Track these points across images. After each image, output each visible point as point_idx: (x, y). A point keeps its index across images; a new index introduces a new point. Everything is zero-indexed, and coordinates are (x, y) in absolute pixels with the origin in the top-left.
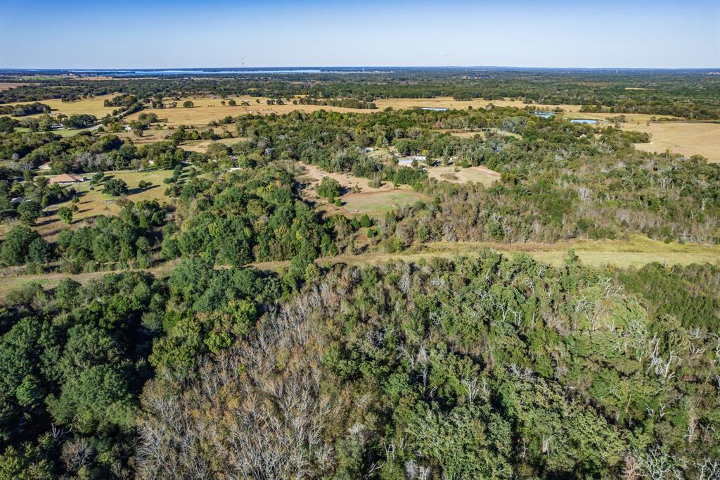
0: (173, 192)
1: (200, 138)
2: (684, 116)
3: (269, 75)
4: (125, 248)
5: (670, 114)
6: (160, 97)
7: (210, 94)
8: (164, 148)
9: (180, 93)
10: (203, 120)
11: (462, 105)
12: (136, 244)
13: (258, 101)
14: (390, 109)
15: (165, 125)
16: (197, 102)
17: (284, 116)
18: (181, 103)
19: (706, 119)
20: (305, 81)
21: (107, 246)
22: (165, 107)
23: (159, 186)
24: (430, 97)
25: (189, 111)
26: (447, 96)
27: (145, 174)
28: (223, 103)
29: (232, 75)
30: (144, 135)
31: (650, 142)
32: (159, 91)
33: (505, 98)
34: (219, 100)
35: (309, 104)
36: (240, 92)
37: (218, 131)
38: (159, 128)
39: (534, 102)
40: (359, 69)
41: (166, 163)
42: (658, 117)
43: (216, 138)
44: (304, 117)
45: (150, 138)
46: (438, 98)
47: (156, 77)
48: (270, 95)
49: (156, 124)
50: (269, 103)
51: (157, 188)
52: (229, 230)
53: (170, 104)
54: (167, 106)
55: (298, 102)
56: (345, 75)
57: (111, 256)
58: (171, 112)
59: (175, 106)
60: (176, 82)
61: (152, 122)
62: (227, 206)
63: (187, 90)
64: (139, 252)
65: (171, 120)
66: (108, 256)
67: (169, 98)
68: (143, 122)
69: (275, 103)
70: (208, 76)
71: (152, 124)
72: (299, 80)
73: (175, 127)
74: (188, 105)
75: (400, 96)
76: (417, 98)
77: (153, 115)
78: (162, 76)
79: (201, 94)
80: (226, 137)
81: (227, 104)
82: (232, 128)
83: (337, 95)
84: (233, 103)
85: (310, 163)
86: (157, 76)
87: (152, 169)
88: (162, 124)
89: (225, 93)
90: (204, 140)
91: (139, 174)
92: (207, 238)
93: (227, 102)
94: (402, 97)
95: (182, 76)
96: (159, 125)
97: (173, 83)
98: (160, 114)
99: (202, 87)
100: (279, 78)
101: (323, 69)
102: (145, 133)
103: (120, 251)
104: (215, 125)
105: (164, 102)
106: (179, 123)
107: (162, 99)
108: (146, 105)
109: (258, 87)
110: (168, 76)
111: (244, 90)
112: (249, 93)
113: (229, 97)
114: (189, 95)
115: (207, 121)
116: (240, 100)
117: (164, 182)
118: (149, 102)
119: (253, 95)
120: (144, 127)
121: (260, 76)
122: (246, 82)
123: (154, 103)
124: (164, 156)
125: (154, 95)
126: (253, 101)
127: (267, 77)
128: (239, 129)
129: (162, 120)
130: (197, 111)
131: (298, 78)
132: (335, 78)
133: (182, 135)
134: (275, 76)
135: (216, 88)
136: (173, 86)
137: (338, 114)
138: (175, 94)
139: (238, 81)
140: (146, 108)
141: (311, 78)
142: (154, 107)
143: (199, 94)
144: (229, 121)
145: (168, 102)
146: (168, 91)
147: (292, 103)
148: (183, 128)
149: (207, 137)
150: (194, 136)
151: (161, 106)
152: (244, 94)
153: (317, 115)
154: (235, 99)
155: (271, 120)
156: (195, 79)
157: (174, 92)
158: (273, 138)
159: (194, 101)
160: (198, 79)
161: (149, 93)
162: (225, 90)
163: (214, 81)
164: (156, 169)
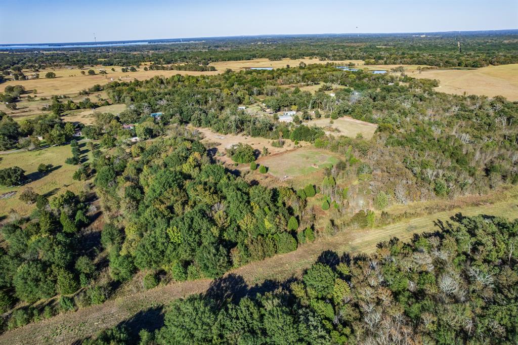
0: (83, 175)
1: (78, 108)
2: (436, 66)
3: (109, 48)
4: (63, 277)
5: (426, 64)
6: (19, 69)
7: (65, 65)
8: (51, 123)
9: (37, 65)
10: (72, 89)
12: (76, 267)
13: (113, 70)
14: (229, 71)
15: (36, 96)
16: (57, 72)
17: (147, 82)
18: (43, 73)
20: (141, 51)
21: (37, 280)
22: (28, 79)
23: (60, 167)
24: (249, 59)
25: (51, 81)
26: (261, 58)
27: (38, 152)
28: (83, 73)
29: (77, 49)
30: (17, 108)
31: (438, 86)
32: (15, 63)
33: (305, 57)
34: (77, 71)
35: (158, 69)
36: (93, 62)
37: (93, 99)
38: (30, 99)
39: (327, 59)
40: (179, 40)
41: (59, 139)
42: (422, 66)
43: (95, 106)
44: (165, 81)
45: (26, 110)
46: (255, 60)
47: (5, 51)
48: (120, 64)
49: (26, 95)
50: (124, 70)
51: (60, 170)
52: (194, 233)
53: (32, 75)
54: (30, 77)
55: (148, 69)
56: (170, 45)
57: (44, 292)
58: (36, 82)
59: (37, 77)
60: (27, 54)
61: (20, 94)
62: (165, 193)
63: (43, 62)
64: (82, 278)
65: (41, 91)
66: (40, 292)
67: (27, 70)
68: (12, 95)
69: (129, 70)
70: (55, 50)
71: (21, 96)
72: (135, 51)
73: (47, 98)
74: (50, 76)
75: (227, 59)
76: (240, 60)
77: (21, 87)
78: (11, 50)
79: (57, 65)
80: (103, 105)
81: (87, 73)
82: (104, 95)
83: (176, 61)
84: (92, 73)
85: (200, 126)
86: (7, 50)
87: (44, 147)
88: (32, 95)
89: (80, 64)
90: (83, 110)
91: (30, 153)
92: (171, 247)
93: (87, 72)
94: (229, 60)
95: (32, 50)
96: (29, 97)
97: (25, 56)
98: (27, 85)
99: (56, 60)
100: (118, 50)
101: (150, 42)
102: (19, 105)
103: (55, 282)
104: (86, 93)
105: (25, 74)
106: (49, 93)
107: (22, 71)
108: (7, 77)
109: (105, 57)
110: (17, 50)
111: (95, 61)
112: (101, 63)
113: (85, 67)
114: (47, 67)
115: (76, 90)
116: (97, 69)
117: (66, 162)
118: (9, 74)
119: (105, 64)
120: (14, 100)
121: (101, 48)
122: (93, 54)
123: (15, 75)
124: (55, 132)
125: (11, 67)
126: (108, 69)
127: (107, 49)
128: (114, 97)
129: (30, 92)
130: (62, 81)
131: (135, 49)
132: (164, 48)
133: (59, 106)
134: (114, 48)
135: (68, 60)
136: (27, 59)
137: (193, 77)
138: (32, 66)
139: (85, 53)
140: (9, 79)
141: (144, 49)
142: (17, 79)
143: (55, 66)
144: (98, 89)
145: (29, 74)
146: (24, 64)
147: (143, 70)
148: (57, 98)
149: (86, 106)
150: (72, 106)
151: (24, 78)
152: (97, 64)
153: (176, 79)
154: (92, 69)
155: (137, 86)
156: (45, 52)
157: (30, 64)
158: (152, 103)
159: (54, 72)
160: (47, 52)
161: (6, 66)
162: (78, 61)
163: (64, 54)
164: (49, 146)
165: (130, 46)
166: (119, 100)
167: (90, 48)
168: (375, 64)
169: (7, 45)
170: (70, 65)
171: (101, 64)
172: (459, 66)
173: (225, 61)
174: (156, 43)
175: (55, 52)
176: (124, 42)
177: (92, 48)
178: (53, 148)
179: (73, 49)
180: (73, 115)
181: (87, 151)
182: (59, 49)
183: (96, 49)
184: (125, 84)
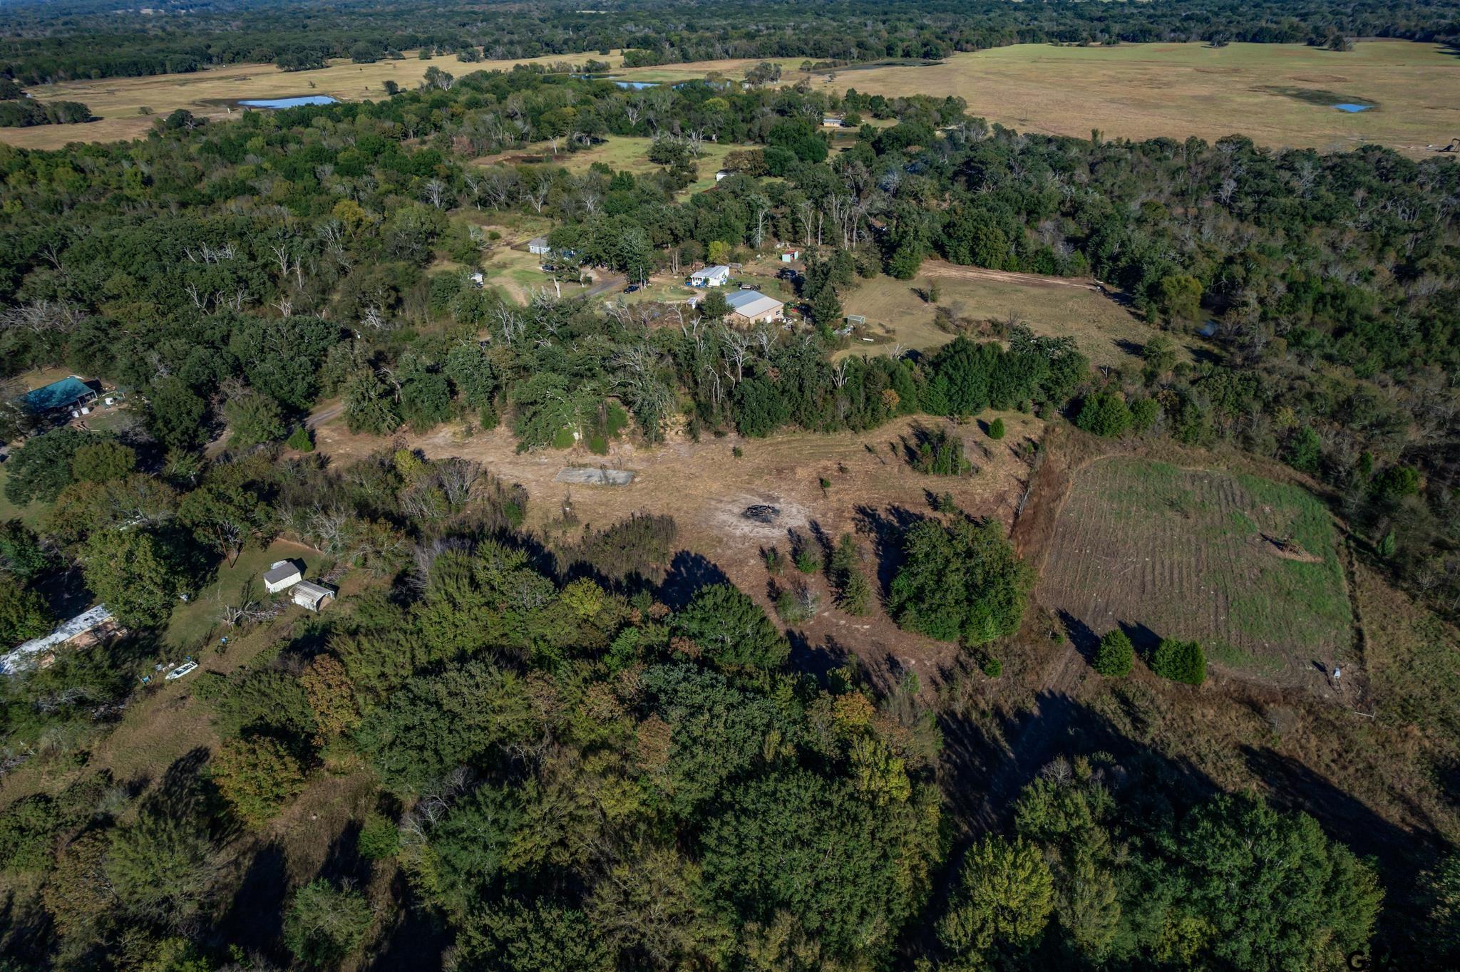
26: (232, 61)
33: (405, 54)
76: (152, 73)
168: (656, 63)
172: (889, 54)
173: (89, 77)
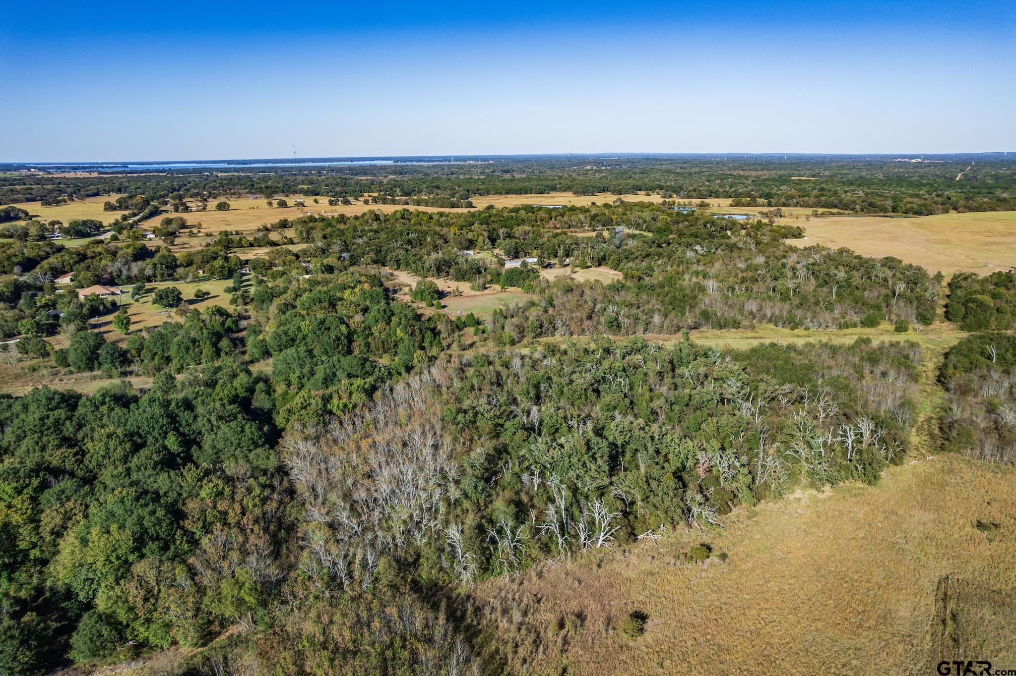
0: (239, 301)
1: (252, 245)
2: (850, 210)
3: (323, 168)
4: (207, 349)
5: (836, 207)
6: (180, 198)
7: (247, 193)
8: (214, 256)
9: (205, 192)
10: (248, 225)
11: (584, 201)
12: (219, 345)
13: (316, 201)
14: (491, 207)
15: (199, 232)
16: (233, 203)
17: (356, 218)
18: (212, 204)
19: (875, 212)
20: (374, 175)
22: (192, 211)
23: (220, 295)
24: (542, 193)
25: (222, 214)
27: (196, 284)
28: (270, 204)
29: (270, 169)
30: (175, 243)
31: (804, 237)
32: (175, 190)
34: (262, 202)
35: (385, 203)
36: (289, 190)
37: (274, 236)
38: (192, 235)
39: (674, 195)
41: (221, 272)
42: (820, 211)
43: (274, 244)
44: (382, 218)
45: (186, 246)
46: (553, 194)
47: (161, 172)
48: (330, 194)
49: (188, 230)
50: (331, 203)
51: (219, 297)
52: (323, 328)
53: (198, 206)
54: (194, 209)
55: (370, 202)
56: (428, 167)
58: (202, 216)
59: (204, 209)
60: (193, 177)
61: (181, 228)
63: (214, 188)
65: (206, 226)
67: (191, 199)
68: (169, 229)
69: (340, 203)
70: (236, 170)
71: (181, 230)
72: (365, 174)
73: (214, 233)
74: (222, 207)
76: (525, 194)
77: (182, 219)
78: (170, 171)
79: (234, 194)
80: (285, 244)
81: (275, 205)
82: (290, 233)
83: (420, 191)
84: (283, 204)
85: (398, 268)
86: (163, 171)
87: (205, 279)
88: (195, 230)
89: (269, 192)
90: (258, 247)
91: (190, 284)
92: (300, 336)
93: (275, 203)
94: (507, 193)
95: (200, 171)
96: (191, 232)
97: (190, 179)
98: (190, 218)
99: (235, 185)
100: (337, 171)
101: (396, 160)
102: (177, 241)
104: (267, 229)
105: (189, 204)
106: (216, 229)
107: (184, 201)
108: (163, 208)
109: (311, 183)
110: (179, 171)
111: (293, 188)
112: (301, 191)
113: (276, 197)
114: (220, 195)
115: (254, 226)
116: (291, 200)
117: (225, 291)
118: (166, 203)
119: (307, 193)
120: (173, 234)
121: (309, 169)
122: (293, 178)
123: (174, 205)
124: (218, 263)
125: (170, 195)
126: (309, 201)
127: (320, 170)
128: (301, 233)
129: (194, 226)
130: (238, 215)
131: (364, 171)
132: (414, 171)
133: (228, 242)
134: (331, 169)
135: (253, 185)
136: (192, 184)
137: (425, 213)
138: (198, 194)
139: (281, 177)
140: (166, 211)
141: (381, 171)
142: (177, 210)
143: (232, 194)
144: (284, 225)
145: (193, 204)
146: (188, 190)
147: (362, 203)
148: (226, 234)
149: (262, 244)
150: (243, 242)
151: (187, 209)
152: (295, 192)
153: (399, 215)
154: (285, 199)
155: (340, 222)
156: (220, 174)
157: (196, 191)
158: (348, 242)
159: (228, 202)
160: (223, 174)
161: (162, 193)
162: (267, 187)
163: (248, 177)
164: (209, 279)
165: (361, 166)
166: (308, 238)
167: (292, 168)
168: (749, 205)
169: (164, 163)
170: (254, 194)
171: (300, 193)
172: (893, 211)
173: (501, 194)
174: (408, 163)
175: (236, 174)
176: (352, 160)
177: (296, 167)
178: (213, 282)
179: (264, 170)
180: (244, 253)
181: (251, 285)
182: (242, 170)
183: (301, 169)
184: (323, 219)
